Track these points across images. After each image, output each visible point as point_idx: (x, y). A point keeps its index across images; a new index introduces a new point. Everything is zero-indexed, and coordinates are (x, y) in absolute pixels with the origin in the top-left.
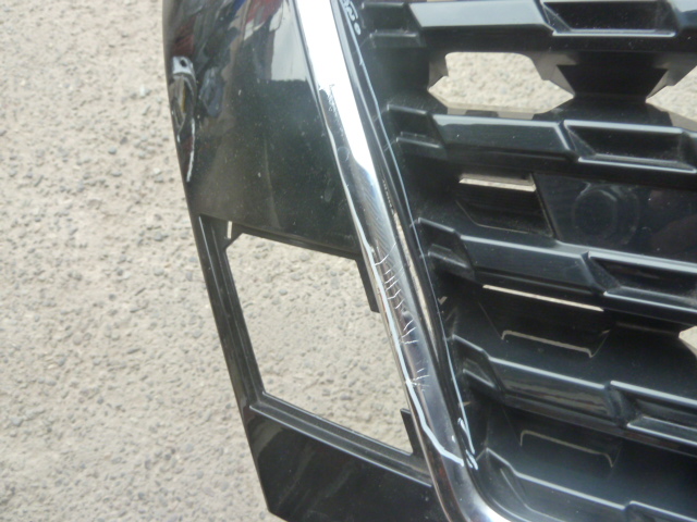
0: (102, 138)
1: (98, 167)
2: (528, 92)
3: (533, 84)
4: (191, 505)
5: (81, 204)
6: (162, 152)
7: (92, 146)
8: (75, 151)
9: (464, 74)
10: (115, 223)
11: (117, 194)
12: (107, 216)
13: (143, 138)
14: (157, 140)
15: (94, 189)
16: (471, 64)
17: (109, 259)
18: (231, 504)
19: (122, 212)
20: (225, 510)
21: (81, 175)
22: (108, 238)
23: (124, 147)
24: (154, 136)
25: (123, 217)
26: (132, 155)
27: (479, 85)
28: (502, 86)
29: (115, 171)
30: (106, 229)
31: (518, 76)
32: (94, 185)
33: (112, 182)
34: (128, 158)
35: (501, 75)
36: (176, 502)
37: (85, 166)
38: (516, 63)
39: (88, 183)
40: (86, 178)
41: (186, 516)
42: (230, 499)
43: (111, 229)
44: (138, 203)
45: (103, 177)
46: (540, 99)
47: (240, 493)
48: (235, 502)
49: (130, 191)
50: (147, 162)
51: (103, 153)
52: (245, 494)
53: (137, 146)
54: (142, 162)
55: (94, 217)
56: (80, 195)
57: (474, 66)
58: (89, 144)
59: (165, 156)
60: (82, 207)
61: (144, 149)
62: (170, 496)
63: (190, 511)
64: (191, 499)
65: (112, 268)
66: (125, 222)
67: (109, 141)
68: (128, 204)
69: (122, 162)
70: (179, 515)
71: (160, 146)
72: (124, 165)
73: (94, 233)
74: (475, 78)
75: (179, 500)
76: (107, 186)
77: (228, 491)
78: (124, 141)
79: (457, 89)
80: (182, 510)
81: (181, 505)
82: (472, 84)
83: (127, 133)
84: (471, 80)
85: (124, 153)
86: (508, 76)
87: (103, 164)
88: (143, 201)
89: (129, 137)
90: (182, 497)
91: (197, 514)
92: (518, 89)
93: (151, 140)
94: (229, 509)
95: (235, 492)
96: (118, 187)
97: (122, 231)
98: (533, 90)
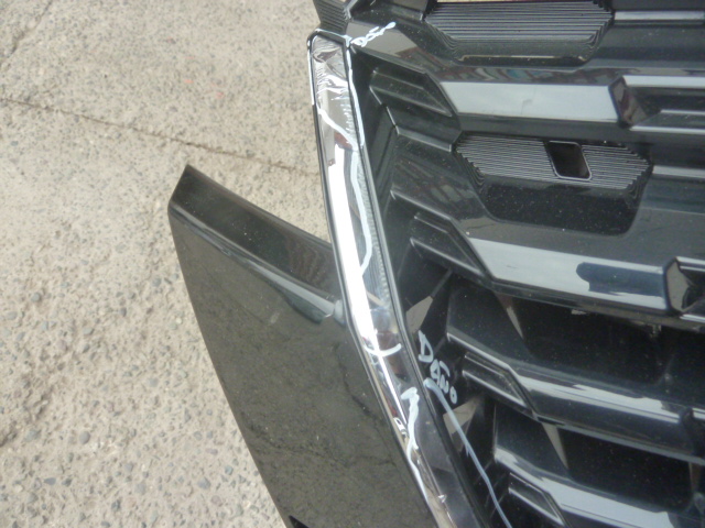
2: (168, 354)
3: (160, 343)
9: (105, 420)
16: (97, 403)
27: (130, 407)
28: (144, 380)
31: (142, 356)
35: (131, 375)
38: (124, 349)
46: (184, 346)
57: (101, 400)
74: (117, 408)
79: (120, 438)
82: (123, 416)
84: (118, 414)
86: (137, 368)
92: (159, 365)
98: (168, 348)
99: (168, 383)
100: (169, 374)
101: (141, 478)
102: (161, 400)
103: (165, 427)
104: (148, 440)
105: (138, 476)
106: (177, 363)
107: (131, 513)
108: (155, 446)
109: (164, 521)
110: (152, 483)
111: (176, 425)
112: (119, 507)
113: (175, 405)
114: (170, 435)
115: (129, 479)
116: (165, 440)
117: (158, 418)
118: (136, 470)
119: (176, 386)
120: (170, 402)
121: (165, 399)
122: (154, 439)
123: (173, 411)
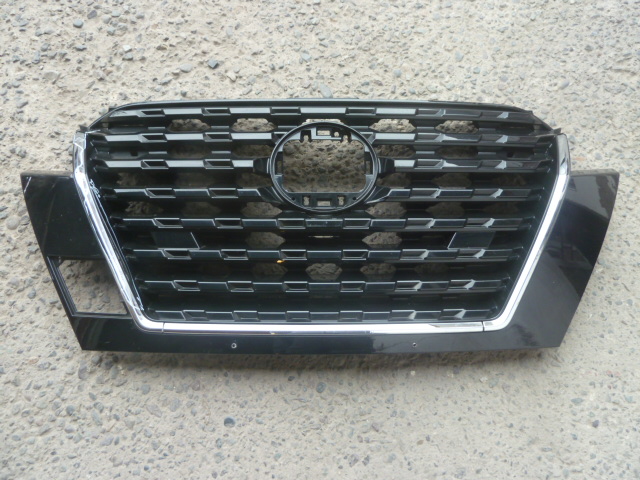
0: (68, 10)
1: (60, 39)
4: (131, 426)
5: (35, 76)
6: (135, 29)
7: (54, 18)
8: (36, 21)
10: (73, 99)
11: (78, 69)
12: (65, 91)
13: (114, 14)
14: (131, 17)
15: (53, 62)
17: (61, 137)
18: (181, 427)
19: (83, 89)
20: (173, 434)
21: (39, 46)
22: (62, 114)
23: (92, 21)
24: (127, 12)
25: (82, 94)
26: (100, 29)
29: (79, 45)
30: (61, 105)
32: (53, 58)
33: (74, 57)
34: (95, 34)
36: (114, 421)
37: (44, 37)
39: (46, 54)
40: (45, 50)
41: (125, 438)
42: (180, 420)
43: (67, 106)
44: (101, 79)
45: (65, 50)
47: (194, 414)
48: (186, 424)
49: (94, 66)
50: (117, 39)
51: (67, 25)
52: (200, 416)
53: (107, 22)
54: (110, 37)
55: (50, 91)
56: (35, 67)
58: (52, 15)
59: (137, 34)
60: (37, 79)
61: (115, 25)
62: (106, 412)
63: (129, 433)
64: (132, 418)
65: (64, 148)
66: (84, 99)
67: (75, 14)
68: (90, 80)
69: (88, 37)
70: (115, 436)
71: (133, 23)
72: (90, 40)
73: (46, 108)
75: (117, 419)
76: (68, 60)
77: (179, 411)
78: (92, 15)
80: (119, 431)
81: (118, 425)
83: (97, 8)
85: (91, 27)
87: (66, 37)
88: (107, 78)
89: (99, 12)
90: (121, 416)
91: (138, 436)
93: (124, 17)
94: (179, 432)
95: (188, 412)
96: (80, 62)
97: (80, 108)
99: (521, 9)
100: (528, 8)
101: (444, 16)
102: (505, 9)
103: (488, 18)
104: (473, 10)
105: (445, 12)
106: (539, 11)
107: (418, 17)
108: (470, 16)
109: (422, 39)
110: (444, 23)
111: (493, 24)
112: (419, 8)
113: (507, 19)
114: (483, 23)
115: (441, 8)
116: (478, 21)
117: (491, 12)
118: (448, 10)
119: (521, 15)
120: (507, 15)
121: (507, 11)
122: (475, 14)
123: (502, 20)
